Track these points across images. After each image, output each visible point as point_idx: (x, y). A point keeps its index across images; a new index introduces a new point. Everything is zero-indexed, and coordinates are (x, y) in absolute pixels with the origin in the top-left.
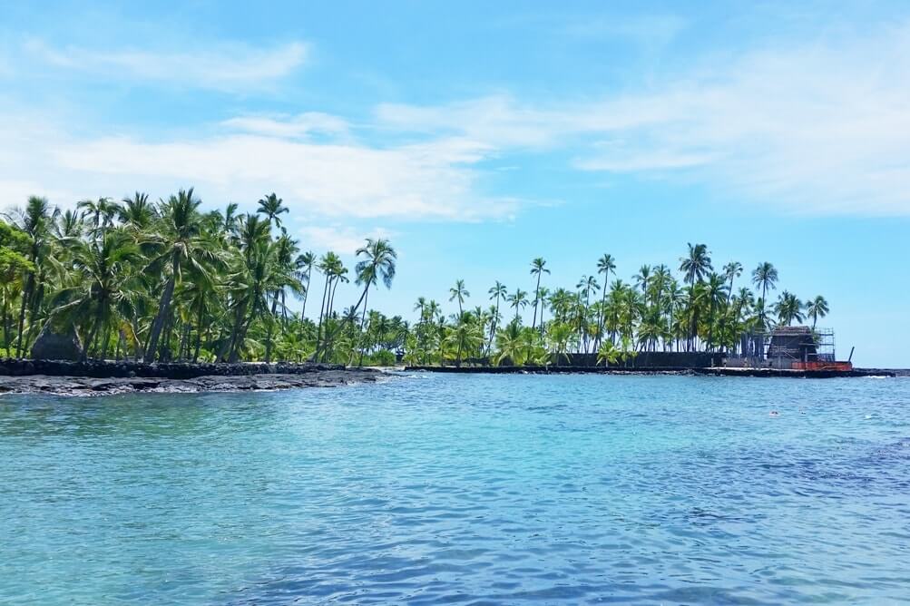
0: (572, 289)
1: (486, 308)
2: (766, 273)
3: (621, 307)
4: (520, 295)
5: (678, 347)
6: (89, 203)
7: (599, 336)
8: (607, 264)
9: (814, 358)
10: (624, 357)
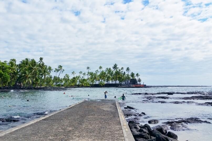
0: (94, 72)
1: (78, 76)
2: (128, 69)
3: (103, 75)
4: (85, 73)
5: (114, 82)
6: (12, 60)
7: (99, 80)
8: (101, 68)
9: (137, 84)
10: (104, 85)
